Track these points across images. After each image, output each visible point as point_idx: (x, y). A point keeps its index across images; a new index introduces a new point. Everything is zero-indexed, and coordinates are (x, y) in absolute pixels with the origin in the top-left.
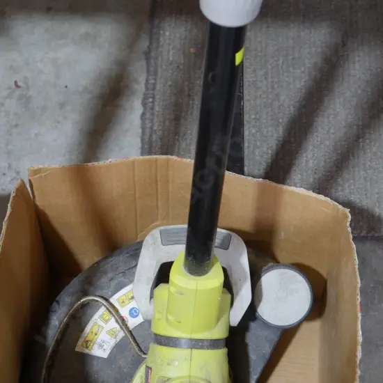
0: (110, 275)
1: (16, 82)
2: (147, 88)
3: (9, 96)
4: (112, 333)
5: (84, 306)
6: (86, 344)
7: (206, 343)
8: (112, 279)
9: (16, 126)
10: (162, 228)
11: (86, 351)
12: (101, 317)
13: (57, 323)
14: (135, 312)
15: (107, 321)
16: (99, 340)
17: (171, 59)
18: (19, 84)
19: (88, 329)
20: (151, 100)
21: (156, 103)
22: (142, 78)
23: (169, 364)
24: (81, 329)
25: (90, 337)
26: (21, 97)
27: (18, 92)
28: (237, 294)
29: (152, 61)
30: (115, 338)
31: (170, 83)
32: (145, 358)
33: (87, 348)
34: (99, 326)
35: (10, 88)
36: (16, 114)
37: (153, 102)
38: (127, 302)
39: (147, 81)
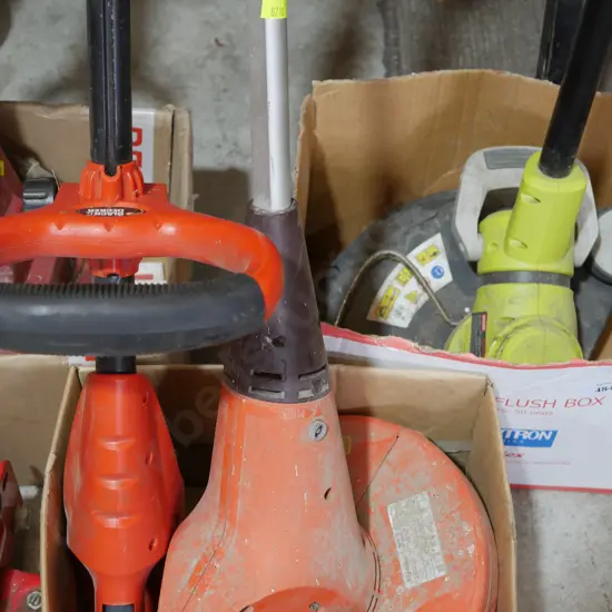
0: (403, 229)
1: (217, 41)
2: (387, 44)
3: (211, 56)
4: (412, 298)
5: (378, 262)
6: (381, 311)
7: (553, 278)
8: (407, 233)
9: (225, 90)
10: (487, 150)
11: (382, 320)
12: (397, 278)
13: (340, 290)
14: (439, 271)
15: (405, 283)
16: (396, 306)
17: (414, 9)
18: (222, 42)
19: (382, 292)
20: (395, 57)
21: (403, 60)
22: (379, 34)
23: (511, 302)
24: (374, 293)
25: (385, 303)
26: (227, 57)
27: (220, 53)
28: (582, 226)
29: (390, 14)
30: (416, 303)
31: (415, 37)
32: (455, 327)
33: (382, 315)
34: (395, 289)
35: (209, 46)
36: (223, 77)
37: (399, 60)
38: (427, 258)
39: (386, 36)
